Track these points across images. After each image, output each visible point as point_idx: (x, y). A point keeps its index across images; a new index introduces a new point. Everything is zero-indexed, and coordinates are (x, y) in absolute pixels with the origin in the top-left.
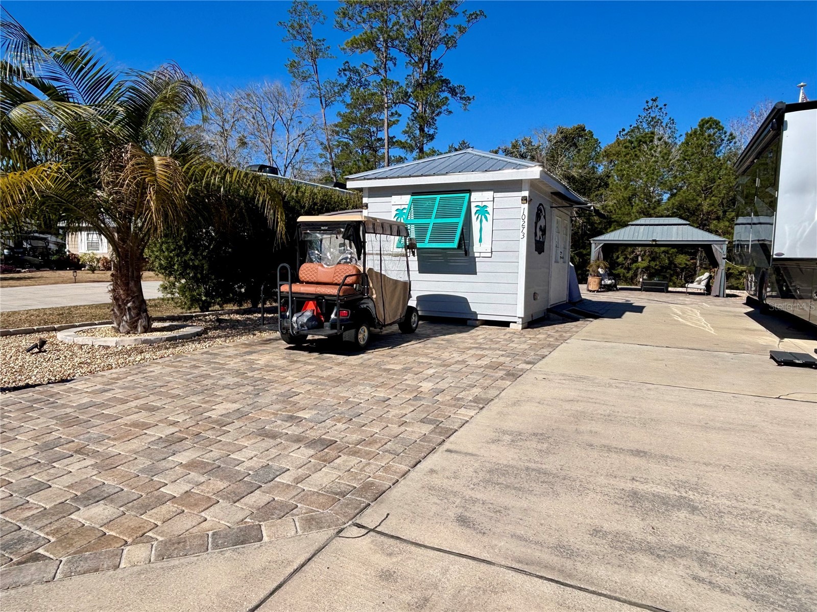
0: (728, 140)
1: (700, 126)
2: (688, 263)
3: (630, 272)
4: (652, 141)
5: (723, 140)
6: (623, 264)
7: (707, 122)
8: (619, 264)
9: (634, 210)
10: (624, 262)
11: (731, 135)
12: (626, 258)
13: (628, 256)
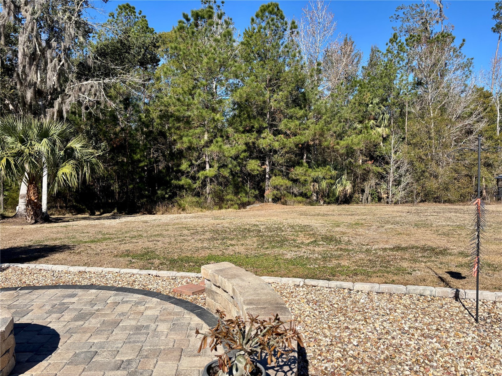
0: (291, 29)
1: (261, 11)
2: (259, 168)
3: (198, 182)
4: (210, 17)
5: (285, 30)
6: (188, 172)
7: (269, 6)
8: (183, 173)
9: (196, 101)
10: (189, 170)
11: (293, 23)
12: (191, 165)
13: (194, 162)
